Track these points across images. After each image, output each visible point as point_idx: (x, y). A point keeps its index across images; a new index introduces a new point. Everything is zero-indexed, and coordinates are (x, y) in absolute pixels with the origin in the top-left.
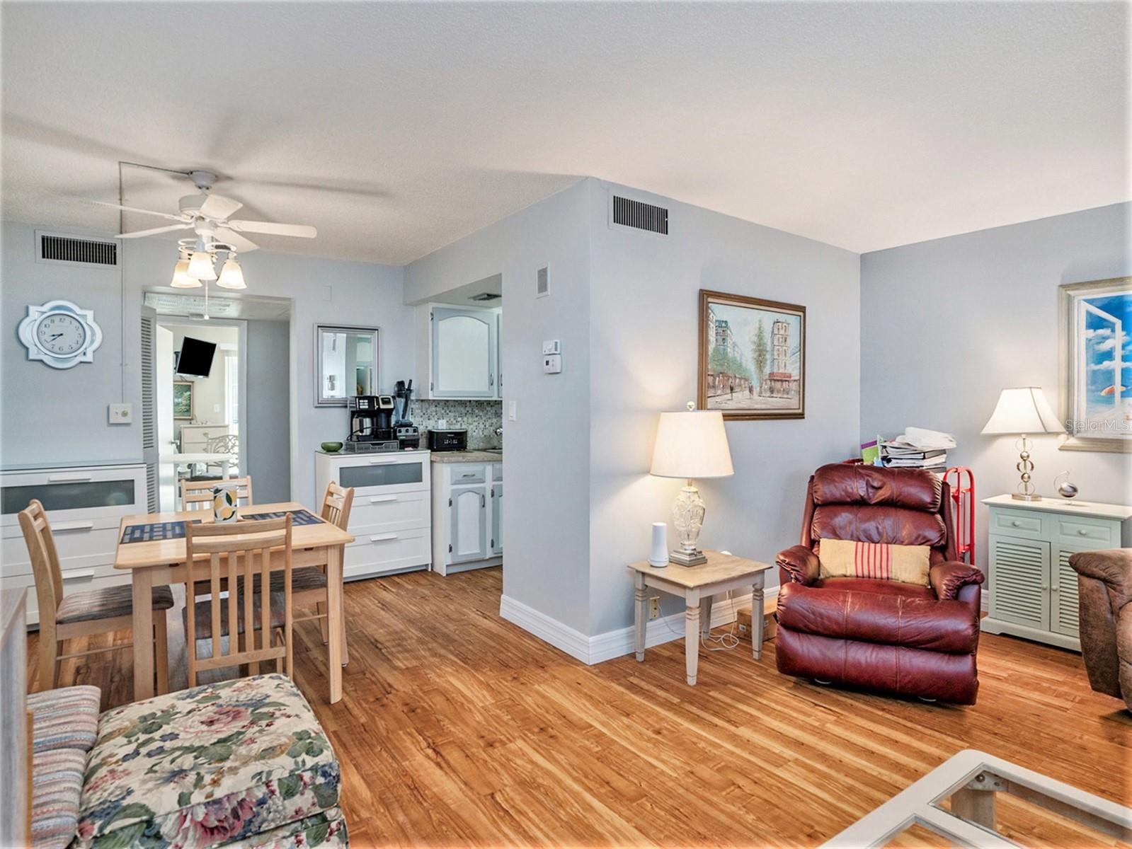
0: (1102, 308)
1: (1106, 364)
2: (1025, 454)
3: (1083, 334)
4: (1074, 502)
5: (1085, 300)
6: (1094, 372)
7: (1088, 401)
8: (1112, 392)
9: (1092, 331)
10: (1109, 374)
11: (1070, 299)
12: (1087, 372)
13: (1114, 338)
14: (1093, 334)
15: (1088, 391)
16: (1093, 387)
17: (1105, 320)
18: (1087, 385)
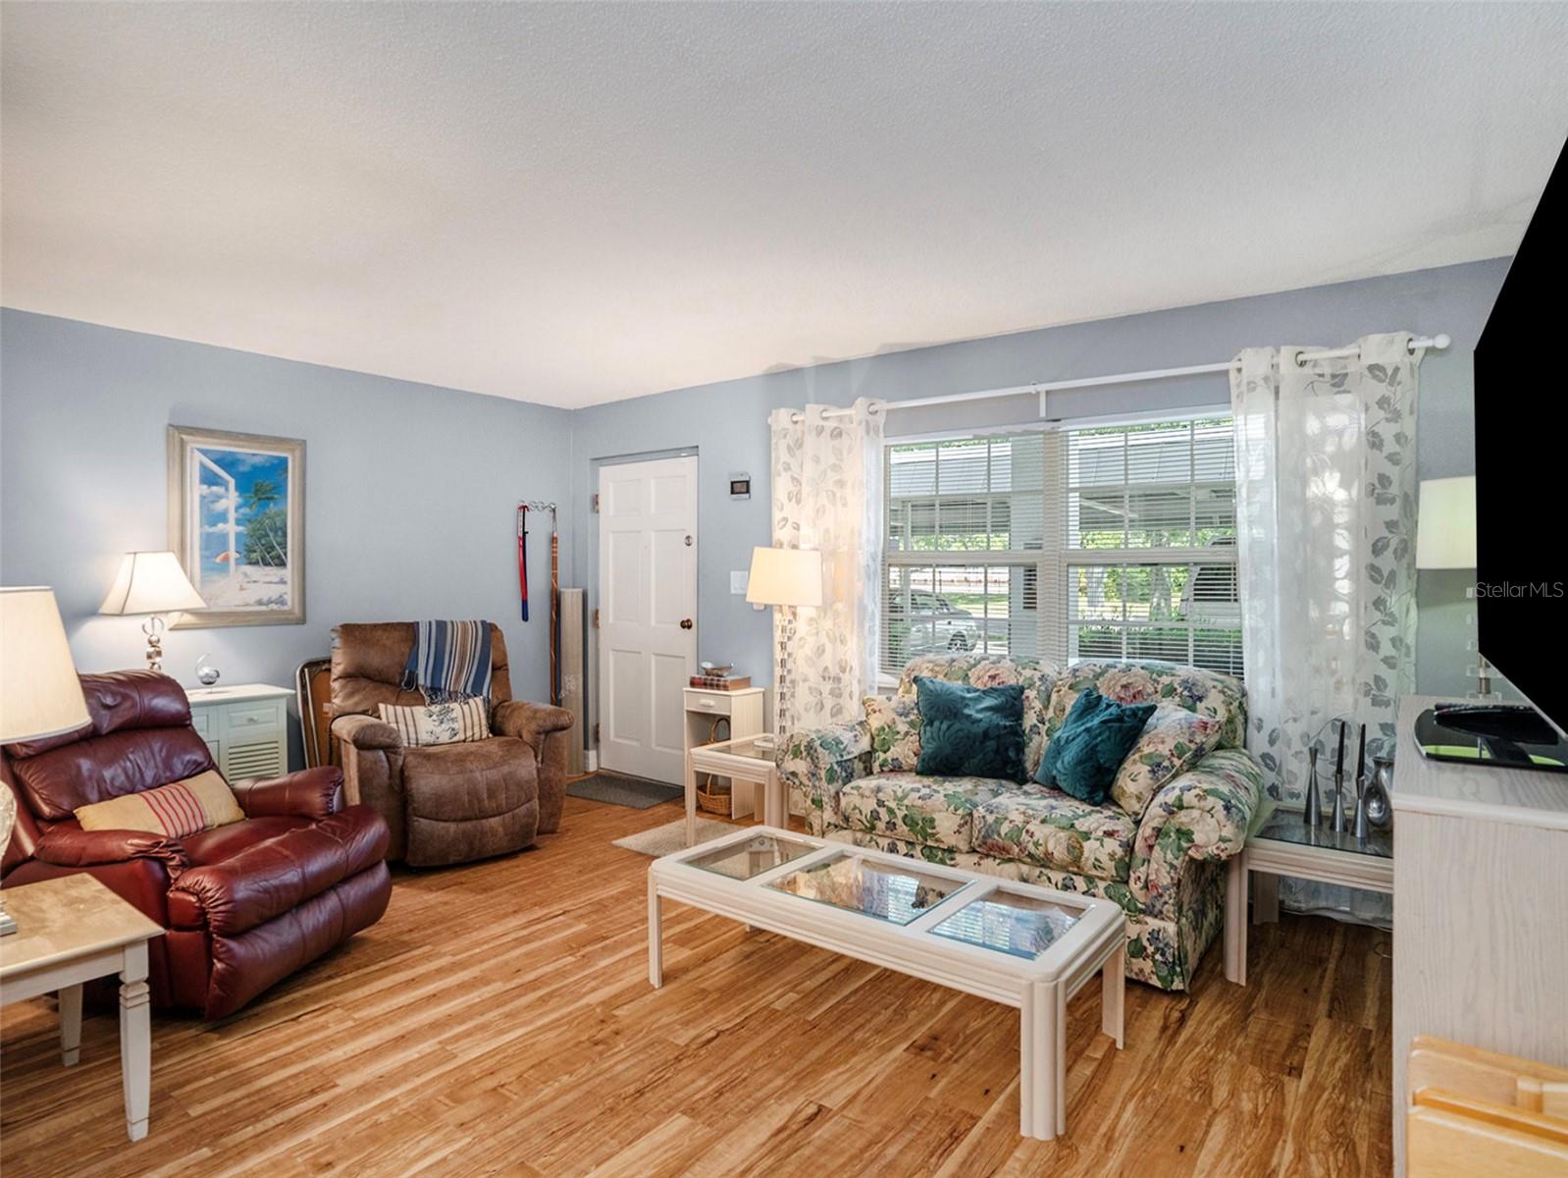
0: (216, 462)
1: (221, 526)
2: (154, 639)
3: (196, 490)
4: (214, 690)
5: (198, 450)
6: (209, 535)
7: (202, 569)
8: (226, 559)
9: (205, 487)
10: (224, 537)
11: (183, 445)
12: (201, 534)
13: (227, 497)
14: (208, 491)
15: (202, 557)
16: (208, 553)
17: (220, 477)
18: (201, 549)
